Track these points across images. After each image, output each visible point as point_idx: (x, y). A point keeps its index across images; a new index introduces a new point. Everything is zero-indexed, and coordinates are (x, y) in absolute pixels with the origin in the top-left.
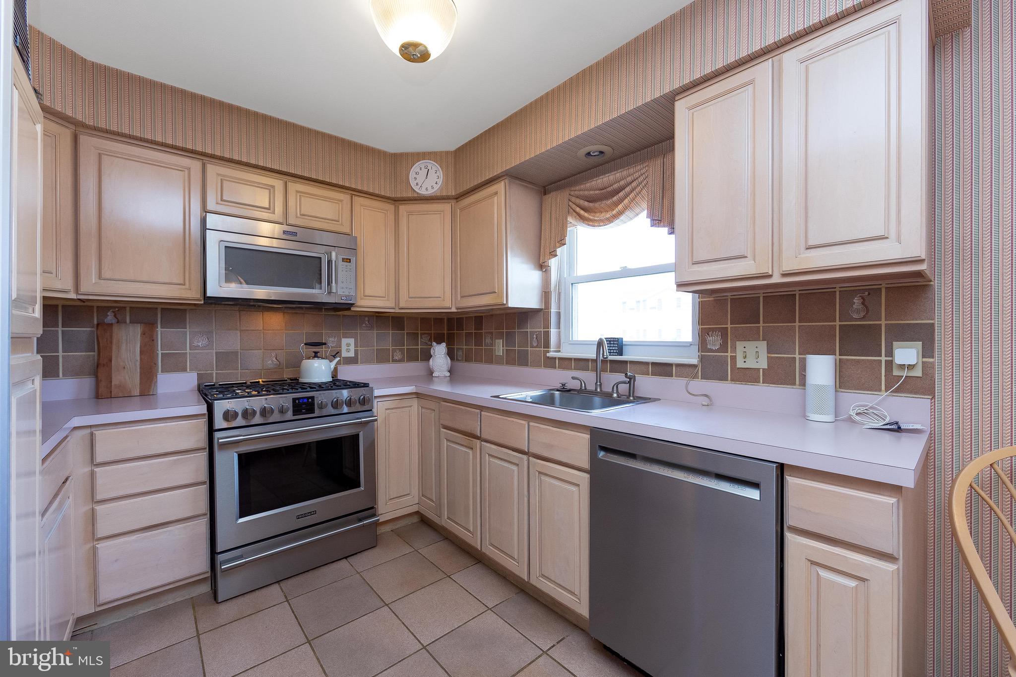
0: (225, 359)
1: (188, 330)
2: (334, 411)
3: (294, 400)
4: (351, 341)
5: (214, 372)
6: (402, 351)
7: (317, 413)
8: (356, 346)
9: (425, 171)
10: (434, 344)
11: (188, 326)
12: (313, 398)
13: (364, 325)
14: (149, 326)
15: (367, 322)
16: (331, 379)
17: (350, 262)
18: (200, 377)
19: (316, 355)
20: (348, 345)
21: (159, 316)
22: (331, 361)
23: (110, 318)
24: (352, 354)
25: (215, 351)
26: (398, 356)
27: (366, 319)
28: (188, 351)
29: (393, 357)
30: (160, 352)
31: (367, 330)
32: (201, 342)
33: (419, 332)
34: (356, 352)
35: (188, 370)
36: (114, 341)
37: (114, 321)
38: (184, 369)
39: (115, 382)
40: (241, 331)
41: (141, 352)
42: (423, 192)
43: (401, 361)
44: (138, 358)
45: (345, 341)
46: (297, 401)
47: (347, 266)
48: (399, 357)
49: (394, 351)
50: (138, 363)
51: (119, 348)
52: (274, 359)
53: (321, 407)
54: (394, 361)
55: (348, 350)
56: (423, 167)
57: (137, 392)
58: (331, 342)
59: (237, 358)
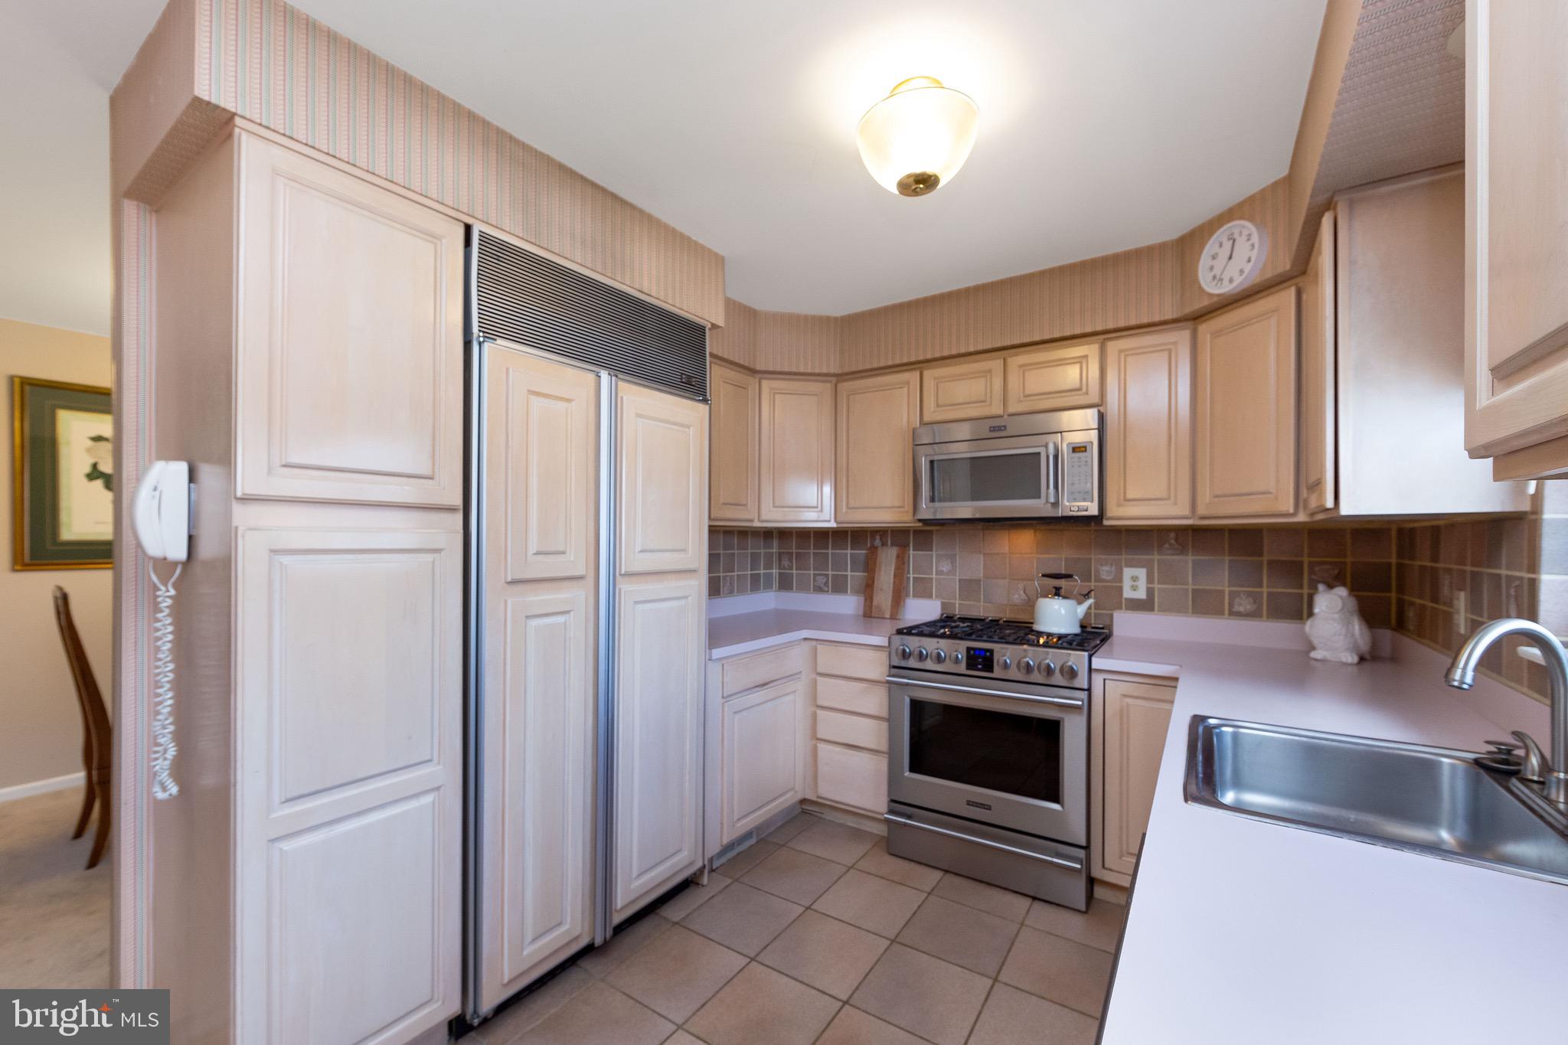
0: (969, 587)
1: (934, 553)
2: (1020, 677)
3: (969, 649)
4: (1141, 573)
5: (957, 602)
6: (1256, 598)
7: (997, 672)
8: (1150, 579)
9: (1228, 245)
10: (1321, 587)
11: (934, 548)
12: (991, 651)
13: (1167, 546)
14: (904, 546)
15: (1173, 541)
16: (1077, 630)
17: (1086, 451)
18: (943, 604)
19: (1057, 592)
20: (1135, 579)
21: (911, 538)
22: (1080, 603)
23: (878, 542)
24: (1141, 594)
25: (958, 578)
26: (1244, 605)
27: (1172, 535)
28: (934, 576)
29: (1231, 605)
30: (911, 576)
31: (1173, 554)
32: (946, 567)
33: (1306, 560)
34: (1150, 592)
35: (934, 596)
36: (878, 564)
37: (880, 544)
38: (930, 597)
39: (875, 603)
40: (984, 554)
41: (895, 576)
42: (1226, 288)
43: (1254, 615)
44: (892, 580)
45: (1128, 573)
46: (972, 652)
47: (1079, 458)
48: (1248, 607)
49: (1233, 595)
50: (892, 586)
51: (880, 571)
52: (1022, 592)
53: (1006, 666)
54: (1234, 614)
55: (1134, 588)
56: (1224, 239)
57: (888, 615)
58: (1106, 572)
59: (980, 587)
